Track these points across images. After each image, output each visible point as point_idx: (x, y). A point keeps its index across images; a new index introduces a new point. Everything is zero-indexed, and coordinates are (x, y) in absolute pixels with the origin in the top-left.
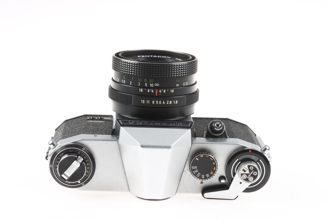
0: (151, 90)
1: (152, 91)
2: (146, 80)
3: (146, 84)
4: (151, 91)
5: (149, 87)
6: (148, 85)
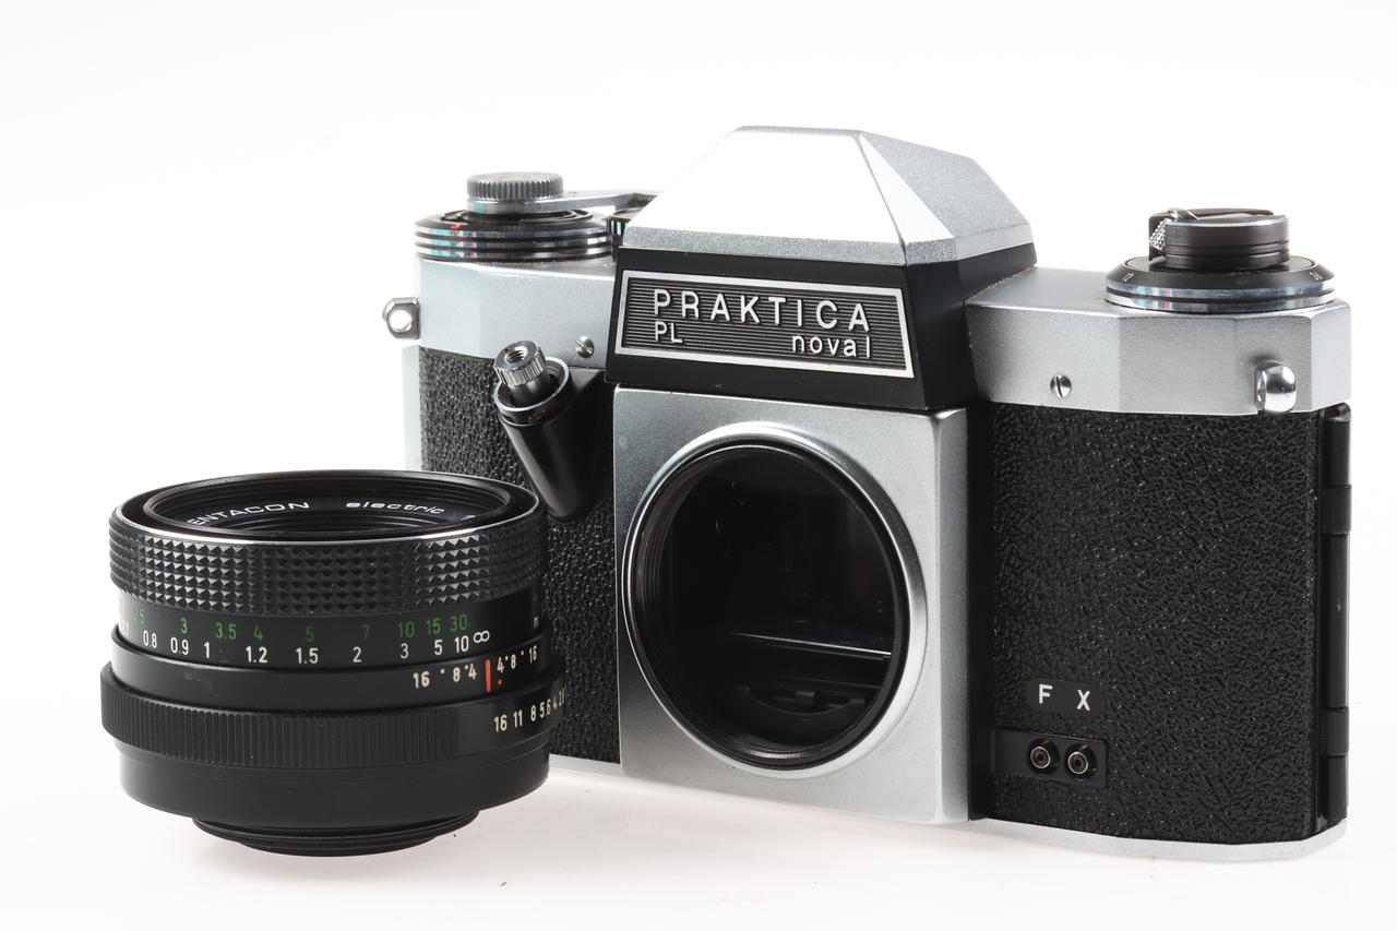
0: (466, 667)
1: (470, 675)
2: (435, 625)
3: (437, 644)
4: (468, 670)
5: (451, 656)
6: (449, 645)
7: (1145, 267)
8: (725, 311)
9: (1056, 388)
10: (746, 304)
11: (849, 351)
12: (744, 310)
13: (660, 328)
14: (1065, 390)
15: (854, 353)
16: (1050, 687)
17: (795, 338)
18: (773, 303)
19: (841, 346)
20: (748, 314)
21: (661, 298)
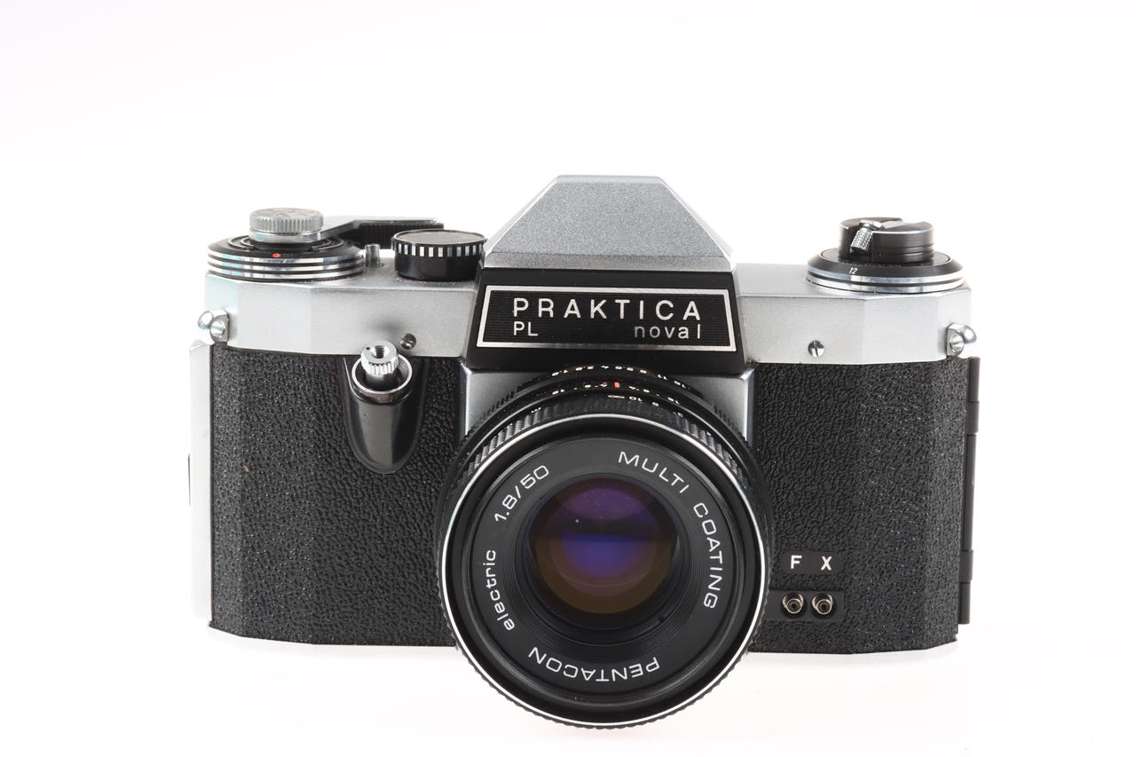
7: (835, 258)
8: (577, 312)
9: (813, 350)
10: (595, 306)
11: (683, 335)
12: (593, 310)
13: (519, 326)
14: (820, 351)
15: (687, 336)
16: (800, 557)
17: (636, 328)
18: (619, 304)
19: (677, 332)
20: (597, 313)
21: (521, 304)
